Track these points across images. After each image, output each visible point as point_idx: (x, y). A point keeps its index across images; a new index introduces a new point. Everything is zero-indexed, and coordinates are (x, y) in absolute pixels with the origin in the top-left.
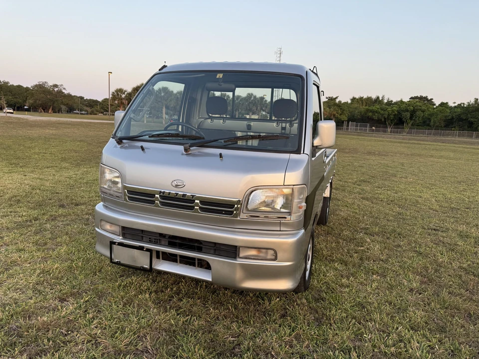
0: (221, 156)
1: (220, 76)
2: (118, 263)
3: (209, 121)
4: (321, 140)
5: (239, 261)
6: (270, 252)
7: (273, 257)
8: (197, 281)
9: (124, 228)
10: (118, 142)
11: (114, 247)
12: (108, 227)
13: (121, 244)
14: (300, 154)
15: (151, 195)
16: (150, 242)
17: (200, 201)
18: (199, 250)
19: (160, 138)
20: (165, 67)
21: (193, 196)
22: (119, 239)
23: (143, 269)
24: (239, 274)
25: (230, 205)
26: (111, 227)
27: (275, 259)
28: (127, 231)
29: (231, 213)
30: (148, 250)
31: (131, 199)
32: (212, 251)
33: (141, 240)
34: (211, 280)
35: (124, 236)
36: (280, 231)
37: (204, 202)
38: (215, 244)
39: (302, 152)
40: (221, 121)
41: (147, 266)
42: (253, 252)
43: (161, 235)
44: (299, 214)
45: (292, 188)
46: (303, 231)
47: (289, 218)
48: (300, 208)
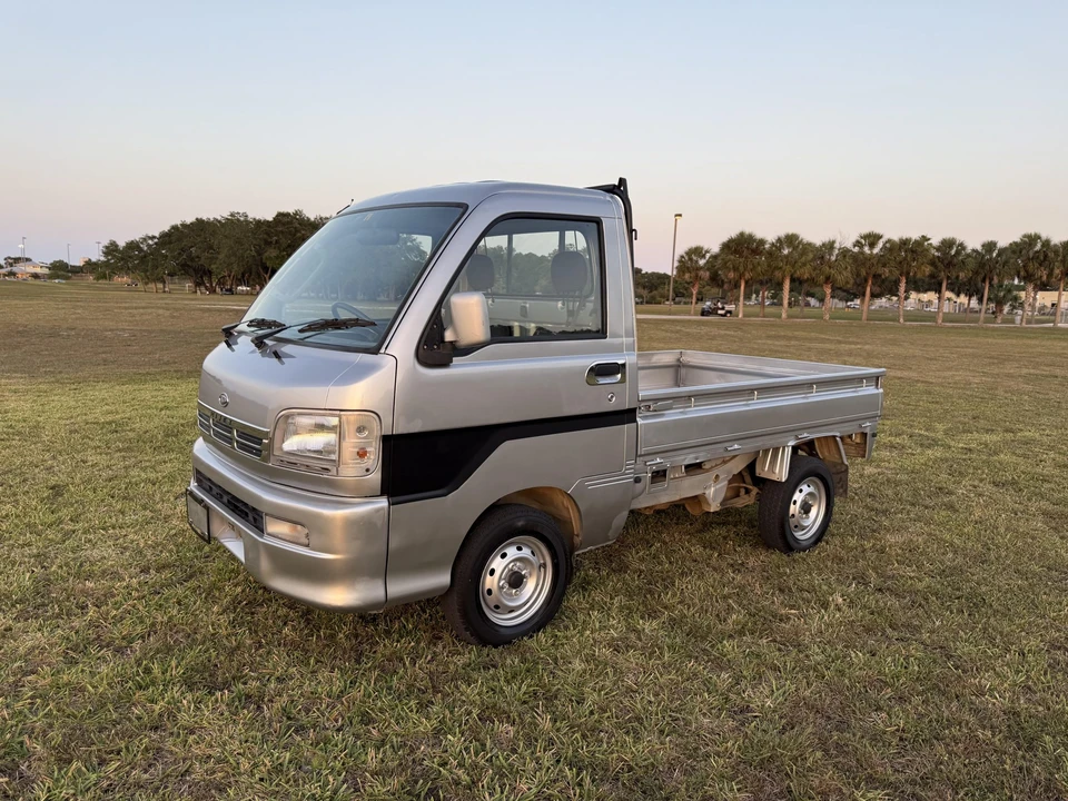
4: (458, 331)
5: (264, 539)
6: (305, 531)
7: (306, 541)
13: (191, 494)
14: (377, 354)
16: (216, 495)
17: (236, 430)
18: (246, 514)
21: (231, 421)
24: (265, 564)
25: (259, 438)
27: (306, 545)
29: (261, 454)
30: (206, 507)
33: (210, 490)
36: (328, 494)
37: (239, 431)
39: (382, 351)
42: (284, 529)
44: (359, 466)
45: (340, 416)
46: (383, 503)
47: (334, 471)
48: (362, 454)
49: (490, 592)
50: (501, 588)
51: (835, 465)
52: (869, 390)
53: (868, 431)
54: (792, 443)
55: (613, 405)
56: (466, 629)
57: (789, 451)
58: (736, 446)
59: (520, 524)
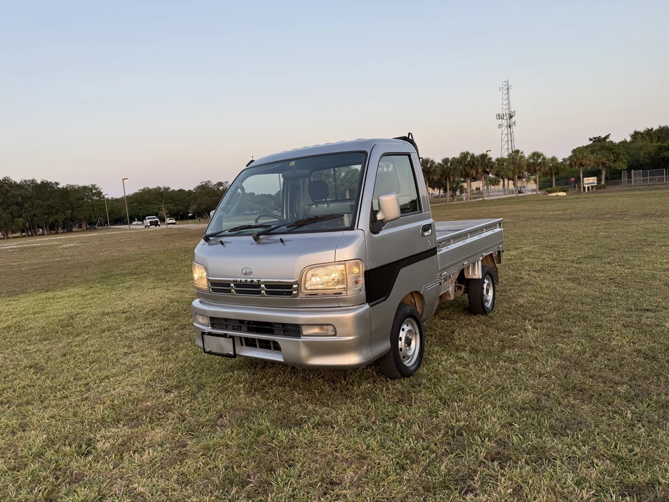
0: (282, 241)
1: (293, 163)
2: (210, 353)
3: (314, 206)
4: (384, 213)
5: (303, 339)
6: (331, 328)
7: (334, 333)
8: (273, 363)
9: (212, 319)
10: (205, 240)
11: (205, 336)
12: (200, 319)
13: (210, 334)
14: (353, 230)
15: (227, 284)
16: (234, 329)
17: (265, 285)
18: (271, 332)
19: (238, 231)
20: (252, 161)
21: (259, 281)
22: (209, 329)
23: (228, 356)
24: (304, 352)
25: (289, 286)
26: (202, 319)
27: (335, 335)
28: (215, 321)
29: (291, 293)
30: (231, 337)
31: (214, 290)
32: (282, 333)
33: (226, 328)
34: (283, 360)
35: (213, 326)
36: (339, 307)
37: (269, 285)
38: (284, 325)
39: (356, 228)
40: (326, 205)
41: (232, 353)
42: (316, 330)
43: (241, 322)
44: (356, 288)
45: (345, 264)
46: (367, 306)
47: (344, 293)
48: (357, 282)
49: (401, 349)
50: (405, 346)
51: (492, 268)
52: (498, 230)
53: (501, 250)
54: (481, 259)
55: (430, 246)
56: (397, 370)
57: (480, 262)
58: (466, 263)
59: (408, 312)
